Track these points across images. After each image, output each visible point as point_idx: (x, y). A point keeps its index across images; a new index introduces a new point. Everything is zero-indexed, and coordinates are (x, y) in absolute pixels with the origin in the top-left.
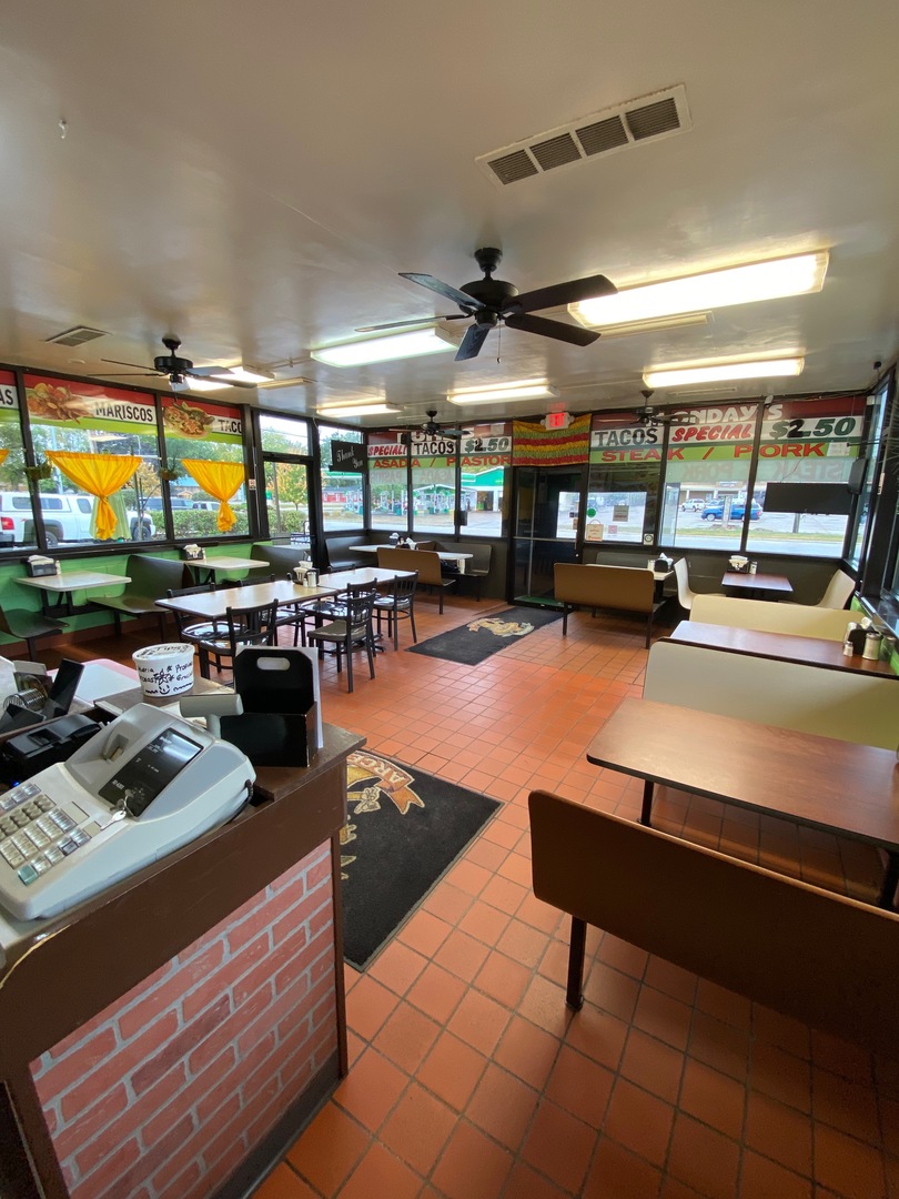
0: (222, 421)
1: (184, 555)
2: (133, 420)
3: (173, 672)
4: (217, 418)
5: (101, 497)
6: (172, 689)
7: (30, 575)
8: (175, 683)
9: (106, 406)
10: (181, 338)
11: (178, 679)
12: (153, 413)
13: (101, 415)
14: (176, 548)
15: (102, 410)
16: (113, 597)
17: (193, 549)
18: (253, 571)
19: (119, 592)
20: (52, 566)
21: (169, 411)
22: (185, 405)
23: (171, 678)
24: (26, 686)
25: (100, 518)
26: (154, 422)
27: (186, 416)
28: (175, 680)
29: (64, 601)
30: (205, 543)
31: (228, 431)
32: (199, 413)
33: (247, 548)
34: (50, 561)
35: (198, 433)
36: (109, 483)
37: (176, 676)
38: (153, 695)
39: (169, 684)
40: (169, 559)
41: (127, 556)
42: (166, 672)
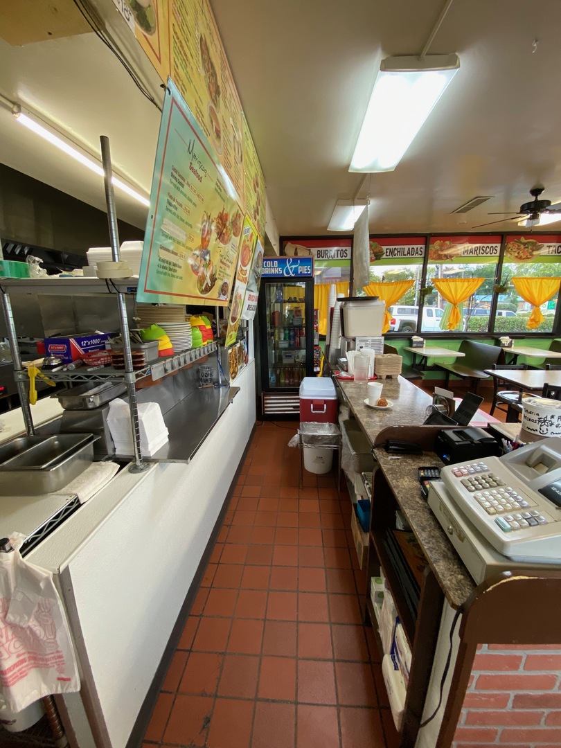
0: (549, 247)
1: (498, 343)
2: (485, 255)
3: (555, 420)
4: (546, 245)
5: (455, 304)
6: (549, 432)
7: (411, 346)
8: (553, 429)
9: (470, 248)
10: (545, 186)
11: (557, 427)
12: (498, 249)
13: (466, 254)
14: (493, 338)
15: (467, 251)
16: (448, 364)
17: (505, 340)
18: (548, 360)
19: (452, 362)
20: (422, 343)
21: (510, 245)
22: (523, 239)
23: (552, 424)
24: (438, 402)
25: (451, 318)
26: (498, 254)
27: (522, 246)
28: (554, 427)
29: (423, 362)
30: (514, 336)
31: (554, 254)
32: (533, 243)
33: (548, 343)
34: (421, 339)
35: (528, 258)
36: (462, 295)
37: (556, 423)
38: (532, 432)
39: (549, 428)
40: (487, 345)
41: (461, 341)
42: (549, 419)
